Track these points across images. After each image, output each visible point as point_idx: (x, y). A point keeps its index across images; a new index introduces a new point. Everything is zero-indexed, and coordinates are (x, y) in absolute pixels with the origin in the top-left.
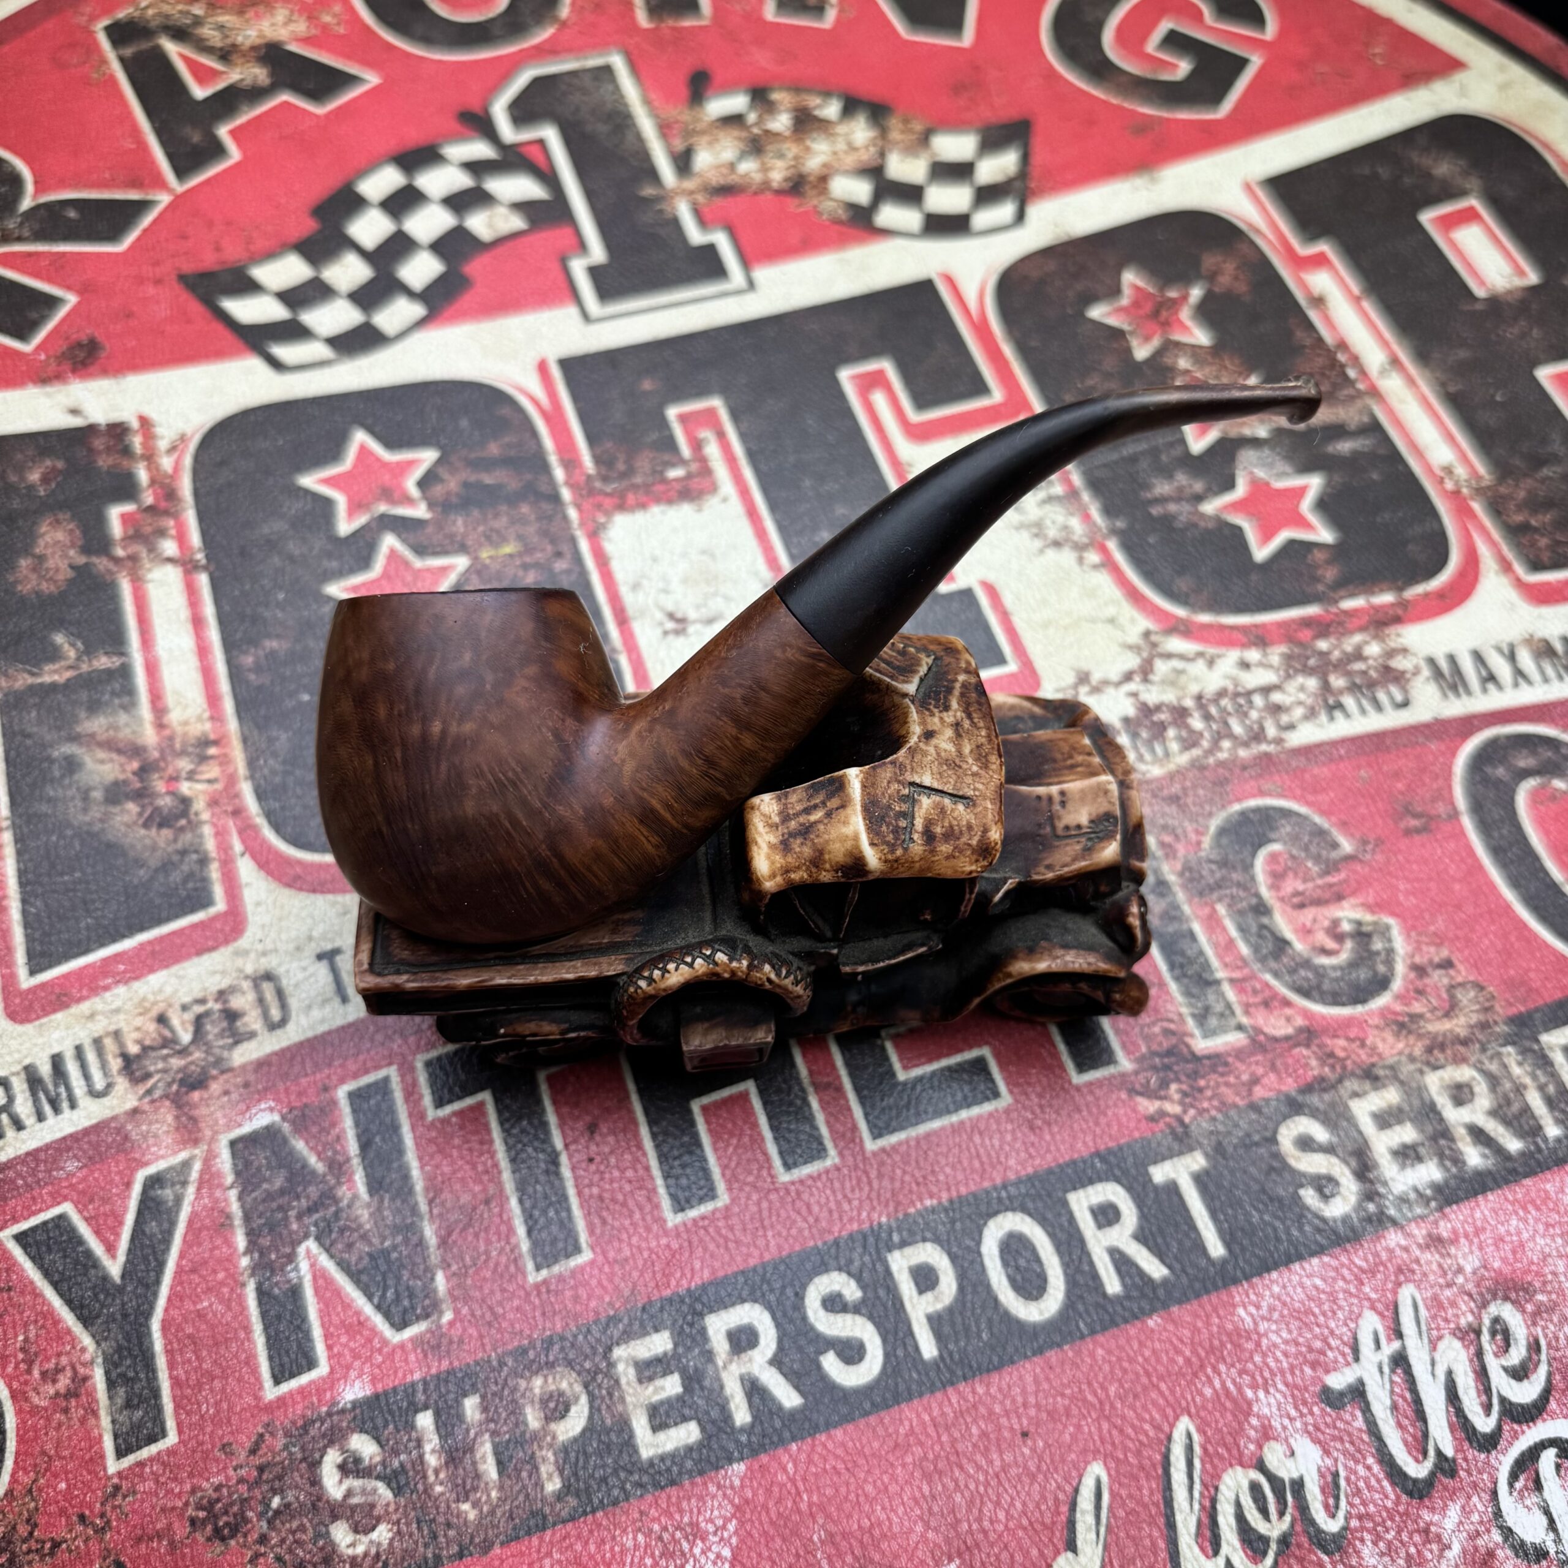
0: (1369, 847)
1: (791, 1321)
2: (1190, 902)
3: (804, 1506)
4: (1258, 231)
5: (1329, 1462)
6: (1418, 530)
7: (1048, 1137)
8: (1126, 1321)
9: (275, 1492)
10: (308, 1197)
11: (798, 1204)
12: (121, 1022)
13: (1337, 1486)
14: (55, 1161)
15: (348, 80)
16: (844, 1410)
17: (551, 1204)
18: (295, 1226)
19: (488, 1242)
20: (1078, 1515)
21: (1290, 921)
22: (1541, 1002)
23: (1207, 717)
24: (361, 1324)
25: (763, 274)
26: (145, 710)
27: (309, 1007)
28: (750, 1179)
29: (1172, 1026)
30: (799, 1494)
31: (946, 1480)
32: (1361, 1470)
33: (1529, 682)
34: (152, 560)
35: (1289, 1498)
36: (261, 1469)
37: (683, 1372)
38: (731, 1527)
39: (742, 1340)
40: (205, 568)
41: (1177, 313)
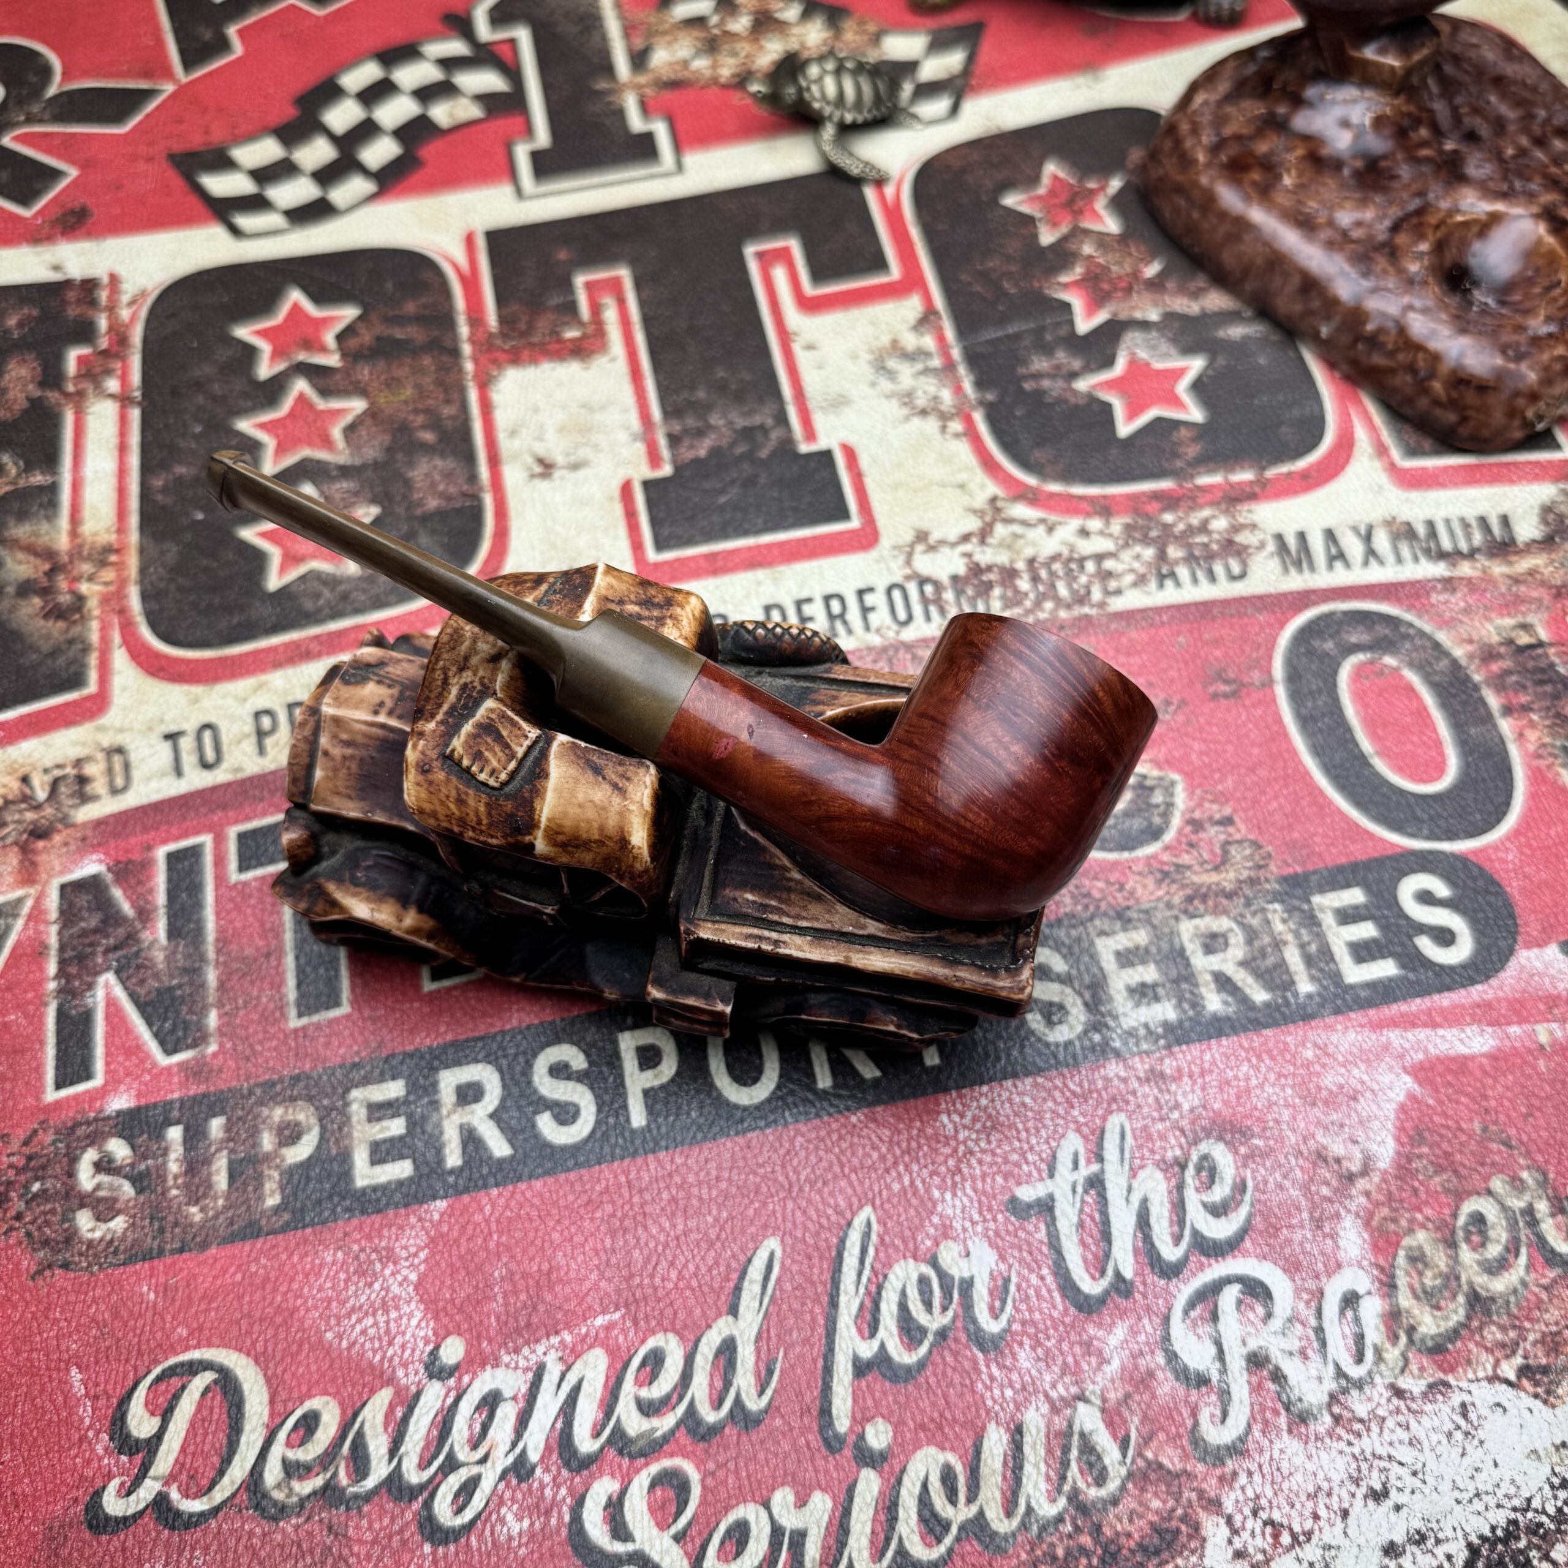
0: (1171, 709)
1: (517, 1083)
3: (492, 1246)
5: (1003, 1267)
6: (1296, 412)
8: (830, 1115)
9: (37, 1178)
10: (116, 937)
13: (1006, 1290)
16: (549, 1165)
18: (100, 960)
19: (261, 990)
20: (746, 1283)
22: (1321, 865)
23: (1035, 579)
24: (139, 1047)
25: (694, 159)
26: (64, 521)
27: (149, 779)
30: (490, 1234)
31: (629, 1237)
32: (1034, 1279)
33: (1381, 562)
34: (96, 396)
35: (956, 1295)
36: (30, 1158)
37: (410, 1117)
38: (422, 1255)
39: (469, 1094)
40: (139, 404)
41: (1091, 202)
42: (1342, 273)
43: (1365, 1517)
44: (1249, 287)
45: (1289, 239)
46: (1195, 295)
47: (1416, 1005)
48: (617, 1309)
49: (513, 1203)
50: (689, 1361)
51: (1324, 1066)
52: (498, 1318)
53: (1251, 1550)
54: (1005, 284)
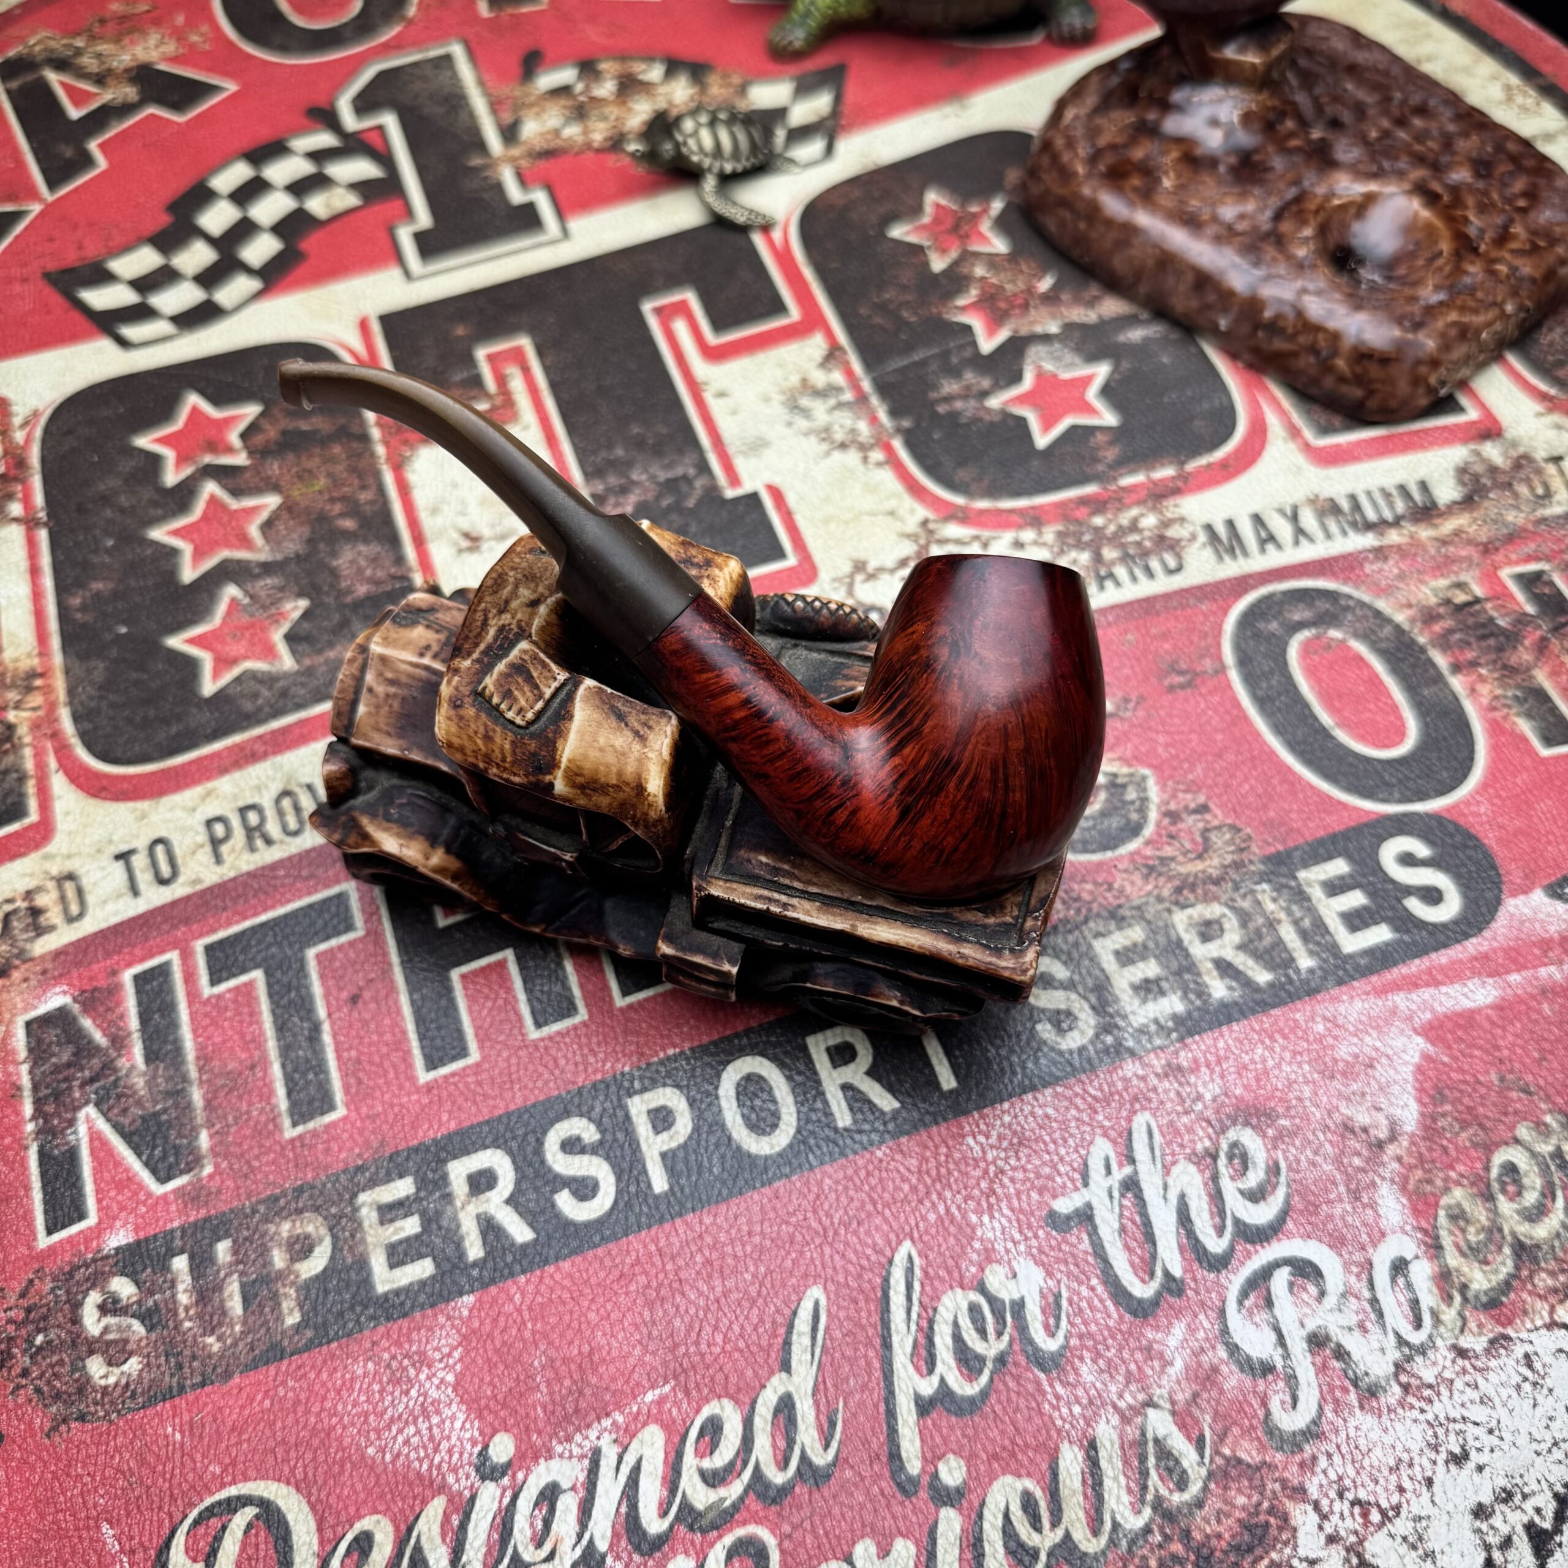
0: (1131, 705)
1: (530, 1164)
3: (528, 1335)
5: (1051, 1283)
6: (1206, 406)
8: (855, 1152)
9: (39, 1331)
10: (91, 1069)
11: (547, 1058)
13: (1058, 1306)
15: (210, 89)
16: (574, 1244)
17: (311, 1068)
18: (77, 1095)
20: (795, 1337)
22: (1301, 841)
24: (129, 1181)
25: (578, 224)
27: (105, 902)
28: (502, 1038)
30: (524, 1323)
31: (668, 1306)
32: (1085, 1291)
33: (1311, 540)
35: (1009, 1319)
36: (29, 1311)
37: (423, 1214)
38: (457, 1354)
39: (481, 1182)
40: (46, 524)
41: (976, 225)
42: (1234, 265)
43: (1449, 1484)
44: (1143, 289)
45: (1178, 238)
46: (1091, 303)
47: (1416, 966)
48: (666, 1382)
49: (543, 1288)
50: (748, 1424)
51: (1336, 1038)
52: (544, 1408)
53: (1343, 1533)
54: (905, 314)
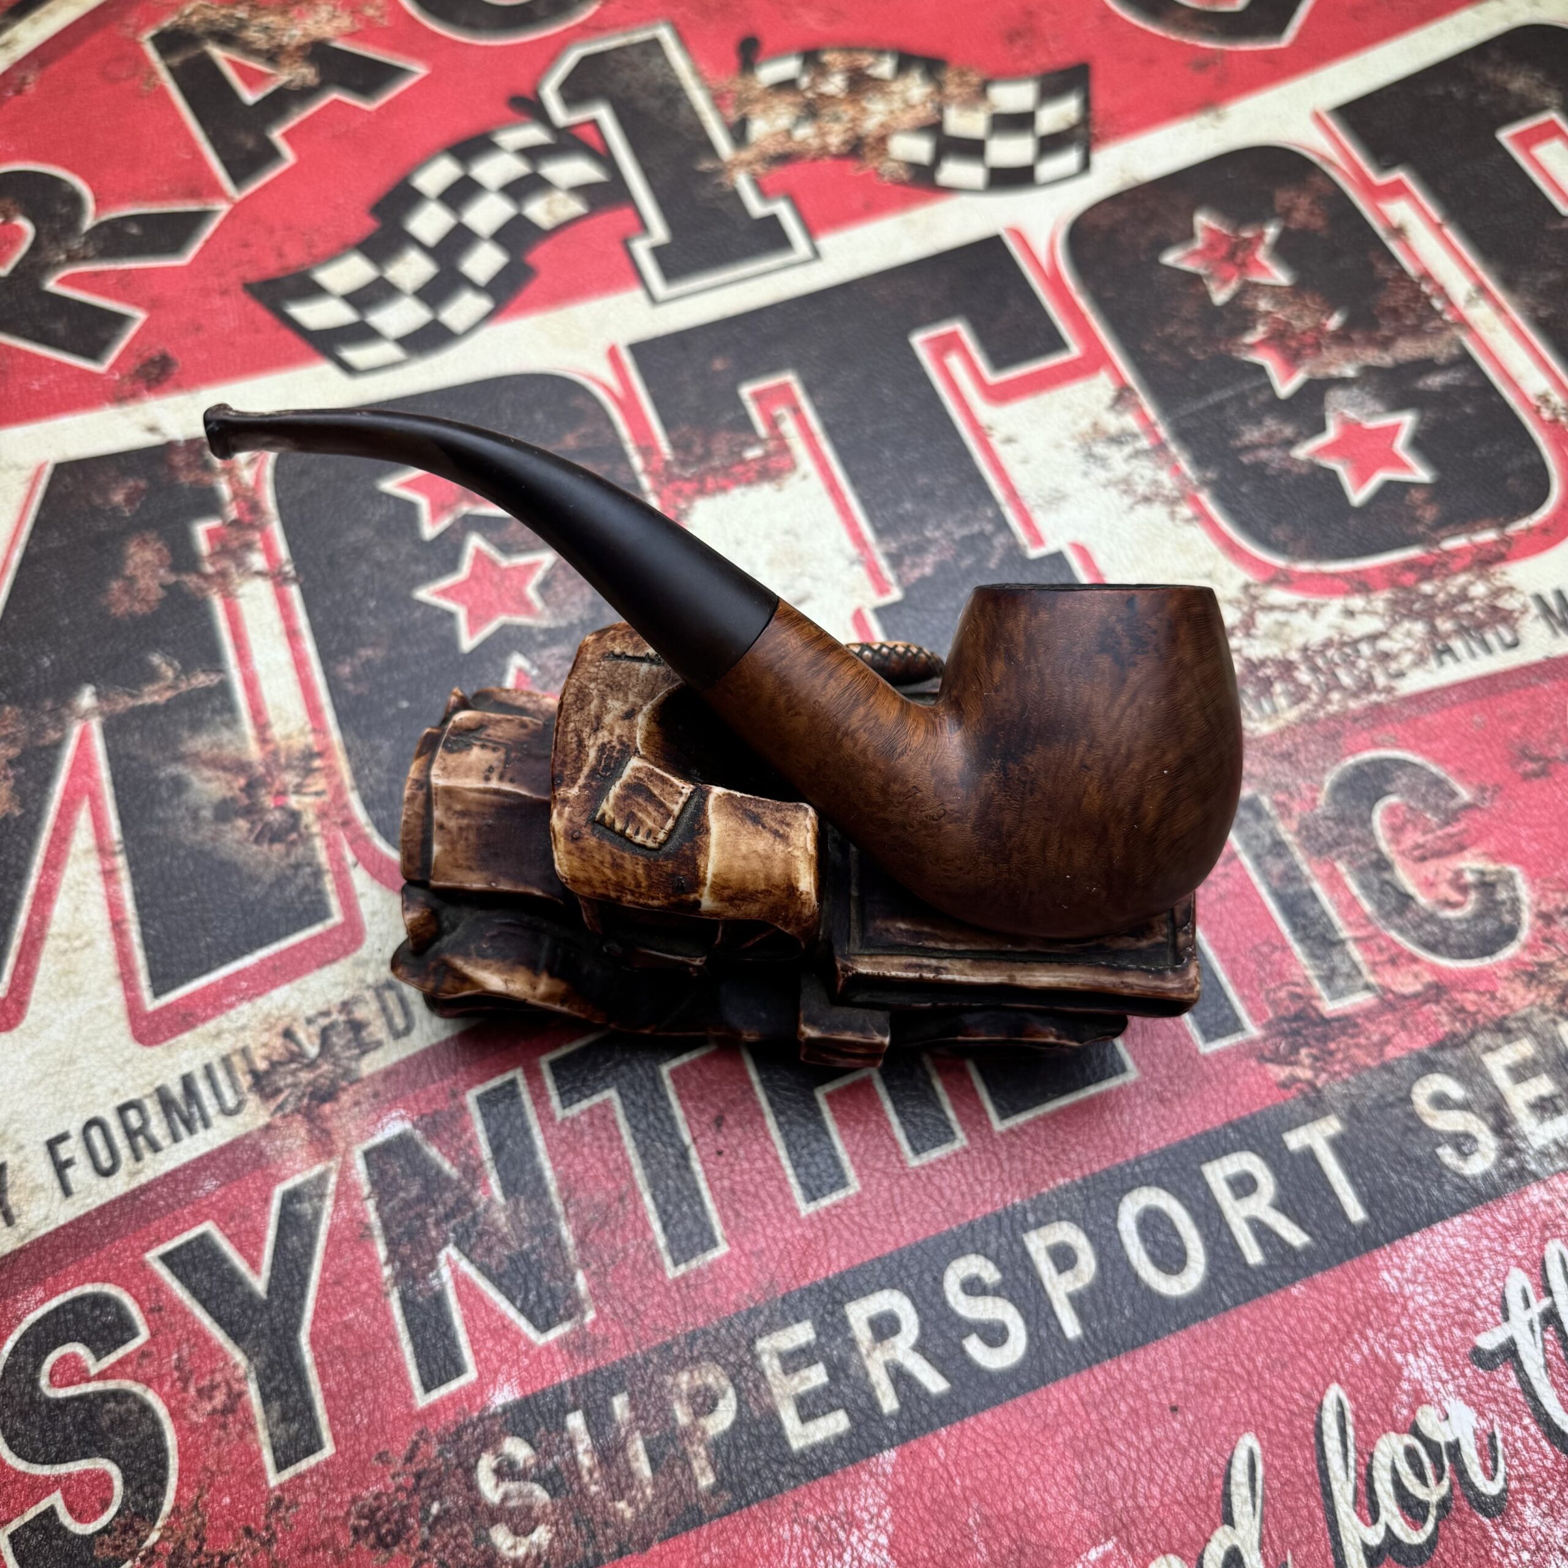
0: (1488, 795)
1: (932, 1306)
2: (1309, 861)
3: (957, 1491)
4: (1331, 163)
5: (1484, 1424)
6: (1516, 463)
7: (1178, 1109)
8: (1269, 1291)
9: (433, 1498)
10: (445, 1204)
11: (930, 1188)
12: (247, 1039)
13: (1494, 1448)
14: (193, 1181)
15: (396, 72)
16: (991, 1393)
17: (684, 1198)
18: (433, 1233)
19: (625, 1240)
20: (1233, 1488)
21: (1413, 875)
23: (1315, 669)
24: (506, 1328)
25: (827, 242)
26: (247, 725)
28: (880, 1165)
29: (1299, 990)
30: (951, 1478)
31: (1098, 1458)
32: (1518, 1431)
34: (241, 575)
35: (1446, 1463)
36: (418, 1476)
37: (828, 1362)
38: (886, 1514)
39: (885, 1327)
40: (295, 580)
41: (1253, 253)
46: (1385, 345)
48: (1108, 1538)
54: (1192, 351)
